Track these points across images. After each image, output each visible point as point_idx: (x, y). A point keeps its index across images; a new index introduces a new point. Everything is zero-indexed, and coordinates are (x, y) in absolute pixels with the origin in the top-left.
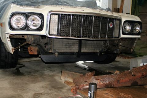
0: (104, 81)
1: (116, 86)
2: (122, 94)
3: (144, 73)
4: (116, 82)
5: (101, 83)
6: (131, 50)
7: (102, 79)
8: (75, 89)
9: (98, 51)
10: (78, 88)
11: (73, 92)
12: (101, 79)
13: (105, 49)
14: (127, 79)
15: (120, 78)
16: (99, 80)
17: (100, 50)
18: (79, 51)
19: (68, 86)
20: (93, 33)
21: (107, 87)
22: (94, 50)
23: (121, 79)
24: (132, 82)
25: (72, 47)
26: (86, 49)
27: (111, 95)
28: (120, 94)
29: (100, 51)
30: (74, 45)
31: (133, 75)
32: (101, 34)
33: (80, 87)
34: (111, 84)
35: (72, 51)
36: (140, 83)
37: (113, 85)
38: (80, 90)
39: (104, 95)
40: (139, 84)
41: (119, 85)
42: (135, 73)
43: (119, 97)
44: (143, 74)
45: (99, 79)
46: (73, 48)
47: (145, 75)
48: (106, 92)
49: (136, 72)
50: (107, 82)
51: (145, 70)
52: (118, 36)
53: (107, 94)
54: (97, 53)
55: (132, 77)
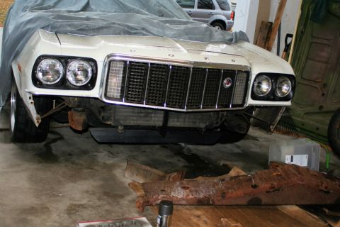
0: (196, 191)
1: (218, 203)
2: (226, 220)
3: (275, 184)
4: (219, 196)
5: (191, 196)
6: (271, 127)
7: (194, 187)
8: (142, 202)
9: (202, 126)
10: (148, 202)
11: (139, 207)
12: (193, 189)
13: (217, 123)
14: (240, 192)
15: (229, 188)
16: (187, 191)
17: (207, 123)
18: (163, 125)
19: (134, 194)
20: (189, 99)
21: (200, 203)
22: (195, 123)
23: (230, 191)
24: (250, 198)
25: (151, 117)
26: (178, 121)
27: (205, 219)
28: (222, 219)
29: (206, 126)
30: (155, 113)
31: (252, 186)
32: (204, 99)
33: (152, 200)
34: (209, 199)
35: (151, 123)
36: (265, 200)
37: (213, 201)
38: (151, 205)
39: (192, 218)
40: (263, 203)
41: (225, 202)
42: (258, 181)
43: (219, 225)
44: (272, 184)
45: (188, 188)
46: (153, 119)
47: (276, 188)
48: (199, 213)
49: (261, 179)
50: (202, 196)
51: (279, 178)
52: (240, 103)
53: (198, 216)
54: (200, 128)
55: (250, 190)
